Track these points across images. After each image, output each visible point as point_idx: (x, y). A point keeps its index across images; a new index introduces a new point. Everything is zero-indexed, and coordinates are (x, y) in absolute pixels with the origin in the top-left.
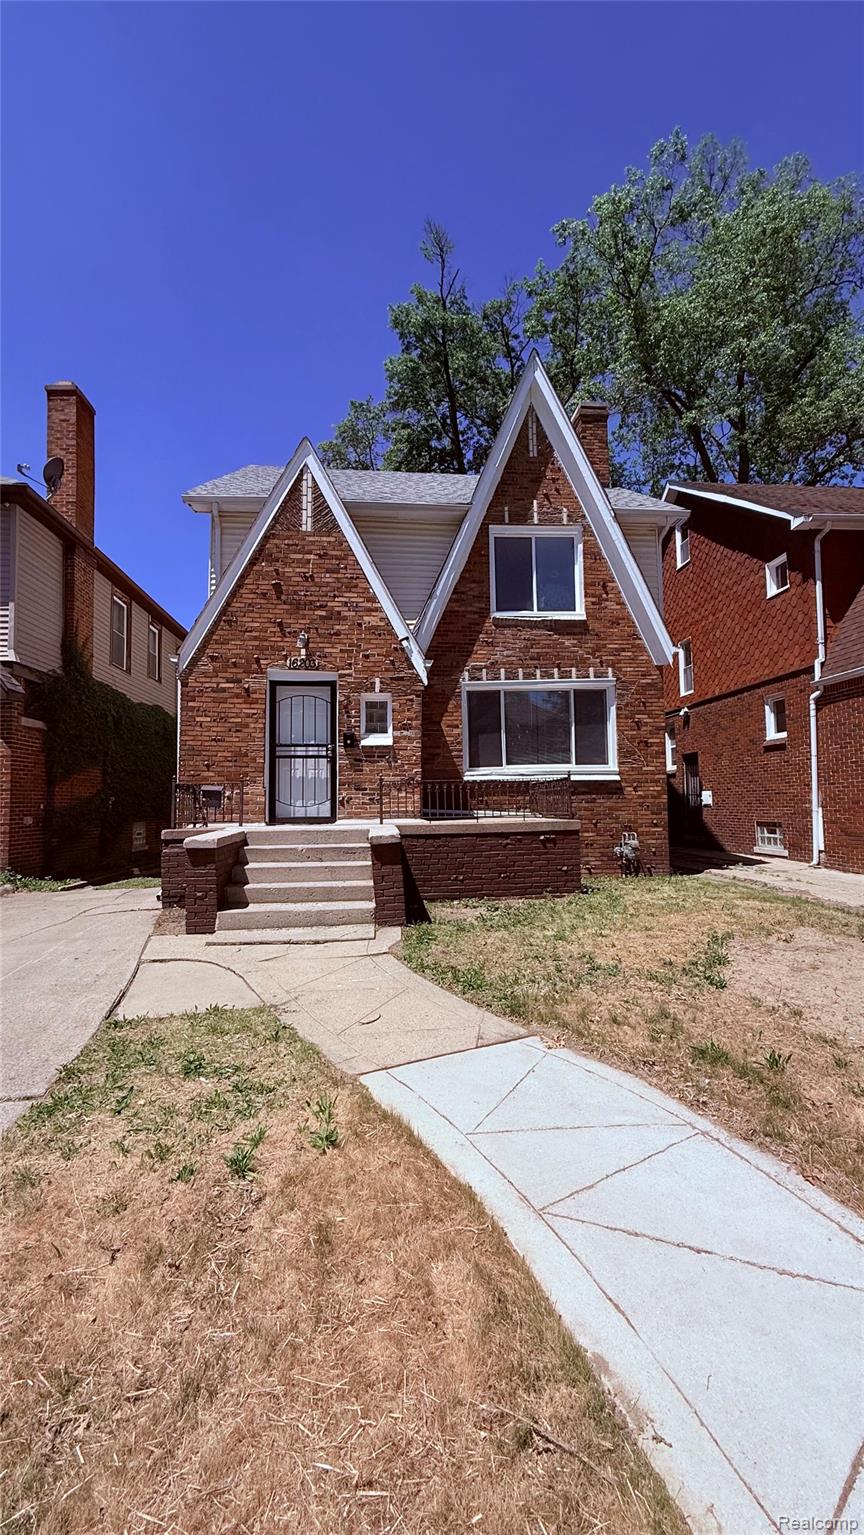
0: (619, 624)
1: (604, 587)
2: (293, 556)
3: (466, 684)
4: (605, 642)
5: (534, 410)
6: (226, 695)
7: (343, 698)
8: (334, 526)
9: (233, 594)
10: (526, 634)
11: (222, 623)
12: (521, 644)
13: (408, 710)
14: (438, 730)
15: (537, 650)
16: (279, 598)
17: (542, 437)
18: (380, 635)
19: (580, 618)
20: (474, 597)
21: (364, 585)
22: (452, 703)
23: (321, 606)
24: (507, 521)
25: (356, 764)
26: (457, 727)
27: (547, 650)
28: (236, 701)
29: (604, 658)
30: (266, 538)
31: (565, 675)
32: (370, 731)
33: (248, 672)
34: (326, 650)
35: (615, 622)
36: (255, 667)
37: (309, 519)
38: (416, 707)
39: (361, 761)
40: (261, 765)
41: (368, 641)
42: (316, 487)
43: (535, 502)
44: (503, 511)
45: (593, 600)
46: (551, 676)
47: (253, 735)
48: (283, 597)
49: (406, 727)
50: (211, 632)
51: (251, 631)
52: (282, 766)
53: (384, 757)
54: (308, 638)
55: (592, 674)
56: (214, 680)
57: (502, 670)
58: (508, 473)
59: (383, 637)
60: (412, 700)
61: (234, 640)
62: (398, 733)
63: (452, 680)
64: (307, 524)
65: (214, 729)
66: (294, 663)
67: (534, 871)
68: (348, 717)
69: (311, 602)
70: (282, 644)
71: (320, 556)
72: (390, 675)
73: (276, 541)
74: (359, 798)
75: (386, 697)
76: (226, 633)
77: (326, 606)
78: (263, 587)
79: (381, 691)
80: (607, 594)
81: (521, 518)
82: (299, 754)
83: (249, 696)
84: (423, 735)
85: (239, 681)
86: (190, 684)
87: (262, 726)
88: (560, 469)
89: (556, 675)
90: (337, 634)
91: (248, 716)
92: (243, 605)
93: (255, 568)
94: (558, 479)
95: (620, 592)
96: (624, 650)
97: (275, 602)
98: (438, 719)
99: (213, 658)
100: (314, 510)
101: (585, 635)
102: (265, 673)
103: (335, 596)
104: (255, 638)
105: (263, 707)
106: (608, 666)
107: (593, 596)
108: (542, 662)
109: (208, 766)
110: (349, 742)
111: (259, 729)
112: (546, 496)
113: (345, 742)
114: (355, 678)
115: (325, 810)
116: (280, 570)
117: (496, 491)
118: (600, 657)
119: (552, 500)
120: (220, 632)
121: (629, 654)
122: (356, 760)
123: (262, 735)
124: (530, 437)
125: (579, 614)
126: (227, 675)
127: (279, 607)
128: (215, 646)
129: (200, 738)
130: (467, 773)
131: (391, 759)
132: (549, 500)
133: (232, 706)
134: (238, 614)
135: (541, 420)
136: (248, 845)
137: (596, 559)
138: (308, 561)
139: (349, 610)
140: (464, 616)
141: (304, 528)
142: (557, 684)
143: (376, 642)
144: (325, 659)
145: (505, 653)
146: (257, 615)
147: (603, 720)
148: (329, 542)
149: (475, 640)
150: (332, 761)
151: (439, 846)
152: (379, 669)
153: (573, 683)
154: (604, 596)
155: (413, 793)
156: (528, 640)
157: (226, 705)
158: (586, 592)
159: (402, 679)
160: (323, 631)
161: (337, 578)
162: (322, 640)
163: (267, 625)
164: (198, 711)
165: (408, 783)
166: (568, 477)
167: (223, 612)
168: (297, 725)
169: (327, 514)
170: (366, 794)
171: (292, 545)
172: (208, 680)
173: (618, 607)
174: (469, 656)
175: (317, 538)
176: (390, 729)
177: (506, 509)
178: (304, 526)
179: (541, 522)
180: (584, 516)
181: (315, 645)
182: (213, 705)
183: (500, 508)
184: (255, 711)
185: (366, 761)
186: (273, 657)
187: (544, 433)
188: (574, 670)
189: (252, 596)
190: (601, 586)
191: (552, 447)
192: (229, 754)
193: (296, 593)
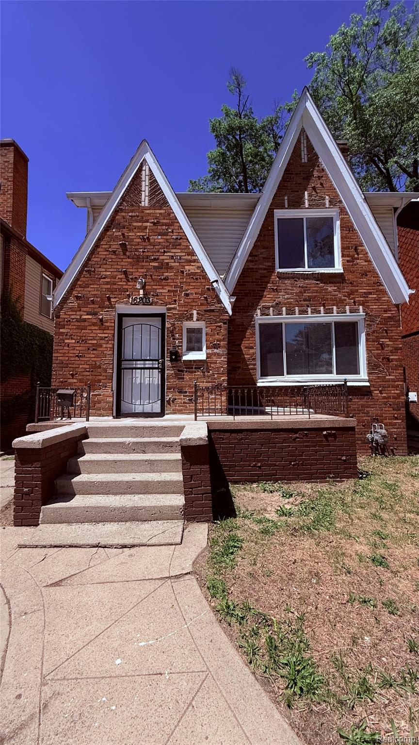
0: (367, 275)
1: (356, 249)
2: (135, 224)
3: (259, 318)
4: (356, 288)
5: (305, 131)
6: (86, 324)
7: (170, 325)
8: (164, 202)
9: (93, 252)
10: (300, 283)
11: (84, 273)
12: (296, 290)
13: (218, 334)
14: (239, 350)
15: (308, 295)
16: (124, 254)
17: (310, 148)
18: (197, 279)
19: (339, 272)
20: (264, 258)
21: (185, 244)
22: (249, 332)
23: (155, 259)
24: (286, 206)
25: (179, 374)
26: (252, 348)
27: (314, 294)
28: (93, 328)
29: (357, 299)
30: (116, 212)
31: (328, 311)
32: (190, 349)
33: (102, 307)
34: (158, 291)
35: (364, 274)
36: (107, 303)
37: (147, 198)
38: (224, 331)
39: (182, 371)
40: (110, 374)
41: (189, 284)
42: (151, 175)
43: (306, 193)
44: (284, 200)
45: (348, 259)
46: (319, 312)
47: (105, 352)
48: (128, 254)
49: (216, 346)
50: (77, 279)
51: (104, 278)
52: (126, 375)
53: (200, 368)
54: (145, 283)
55: (348, 311)
56: (78, 313)
57: (284, 309)
58: (287, 174)
59: (199, 281)
60: (220, 327)
61: (93, 284)
62: (210, 351)
63: (249, 316)
64: (145, 201)
65: (78, 348)
66: (135, 300)
67: (319, 459)
68: (174, 339)
69: (148, 257)
70: (126, 287)
71: (154, 224)
72: (204, 308)
73: (123, 214)
74: (181, 399)
75: (201, 324)
76: (87, 279)
77: (158, 259)
78: (114, 247)
79: (198, 320)
80: (358, 254)
81: (297, 203)
82: (139, 366)
83: (102, 324)
84: (228, 354)
85: (96, 314)
86: (61, 317)
87: (111, 346)
88: (323, 170)
89: (322, 312)
90: (166, 279)
91: (102, 339)
92: (99, 260)
93: (108, 233)
94: (322, 177)
95: (367, 253)
96: (370, 293)
97: (122, 257)
98: (239, 343)
99: (77, 298)
100: (150, 191)
101: (343, 283)
102: (115, 307)
103: (165, 252)
104: (107, 283)
105: (112, 332)
106: (359, 305)
107: (348, 256)
108: (311, 302)
109: (72, 375)
110: (174, 357)
111: (109, 349)
112: (314, 188)
113: (171, 358)
114: (179, 311)
115: (157, 408)
116: (126, 234)
117: (279, 186)
118: (353, 298)
119: (318, 191)
120: (84, 279)
121: (375, 296)
122: (179, 371)
123: (111, 352)
124: (302, 149)
125: (338, 268)
126: (87, 309)
127: (124, 260)
128: (79, 289)
129: (67, 355)
130: (259, 381)
131: (205, 370)
132: (316, 192)
133: (90, 332)
134: (95, 266)
135: (310, 137)
136: (87, 437)
137: (349, 230)
138: (146, 228)
139: (175, 262)
140: (257, 272)
141: (143, 204)
142: (322, 318)
143: (194, 284)
144: (158, 298)
145: (286, 297)
146: (110, 267)
147: (355, 343)
148: (161, 214)
149: (265, 288)
150: (162, 372)
151: (242, 439)
152: (196, 304)
153: (335, 317)
154: (356, 256)
155: (221, 395)
156: (302, 287)
157: (86, 331)
158: (342, 254)
159: (213, 311)
160: (156, 277)
161: (167, 239)
162: (155, 284)
163: (116, 273)
164: (66, 335)
165: (218, 387)
166: (330, 175)
167: (85, 265)
168: (137, 345)
169: (160, 193)
170: (186, 396)
171: (134, 216)
172: (74, 313)
173: (366, 263)
174: (261, 299)
175: (152, 211)
176: (204, 348)
177: (286, 198)
178: (143, 203)
179: (311, 206)
180: (341, 202)
181: (150, 287)
182: (77, 331)
183: (281, 198)
184: (106, 335)
185: (186, 372)
186: (120, 296)
187: (312, 146)
188: (335, 308)
189: (105, 253)
190: (352, 249)
191: (317, 155)
192: (88, 367)
193: (137, 250)
